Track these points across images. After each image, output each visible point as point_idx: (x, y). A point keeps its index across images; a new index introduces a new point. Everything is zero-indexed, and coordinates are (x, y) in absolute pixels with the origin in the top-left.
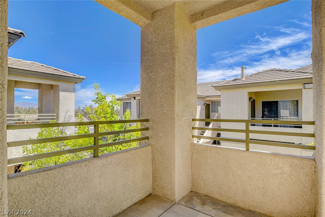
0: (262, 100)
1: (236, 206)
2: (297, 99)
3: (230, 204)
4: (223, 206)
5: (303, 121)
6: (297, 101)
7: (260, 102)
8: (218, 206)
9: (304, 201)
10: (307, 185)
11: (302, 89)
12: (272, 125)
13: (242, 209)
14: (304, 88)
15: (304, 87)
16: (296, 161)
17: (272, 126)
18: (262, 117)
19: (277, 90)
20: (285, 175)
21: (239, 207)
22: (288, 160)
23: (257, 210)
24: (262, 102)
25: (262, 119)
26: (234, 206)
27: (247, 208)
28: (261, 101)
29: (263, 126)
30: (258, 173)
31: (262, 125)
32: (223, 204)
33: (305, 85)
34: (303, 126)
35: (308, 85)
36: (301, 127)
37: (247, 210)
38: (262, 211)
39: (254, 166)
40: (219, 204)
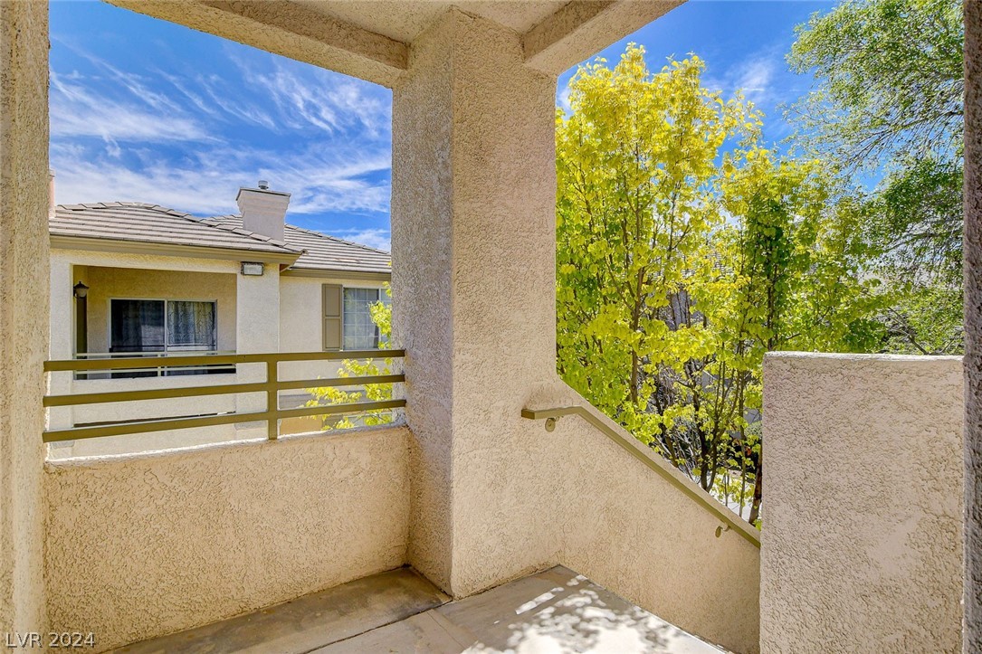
0: (111, 294)
1: (249, 615)
2: (212, 300)
3: (228, 621)
4: (214, 637)
5: (238, 353)
6: (213, 305)
7: (105, 301)
8: (199, 648)
9: (393, 515)
10: (397, 480)
11: (236, 275)
12: (157, 372)
13: (270, 611)
14: (243, 273)
15: (242, 270)
16: (380, 437)
17: (156, 375)
18: (111, 351)
19: (163, 271)
20: (361, 475)
21: (258, 611)
22: (367, 439)
23: (306, 590)
24: (114, 302)
25: (112, 357)
26: (243, 617)
27: (277, 599)
28: (109, 297)
29: (115, 376)
30: (306, 492)
31: (113, 374)
32: (209, 632)
33: (246, 266)
34: (238, 366)
35: (252, 266)
36: (233, 371)
37: (282, 605)
38: (316, 587)
39: (297, 478)
40: (200, 641)
